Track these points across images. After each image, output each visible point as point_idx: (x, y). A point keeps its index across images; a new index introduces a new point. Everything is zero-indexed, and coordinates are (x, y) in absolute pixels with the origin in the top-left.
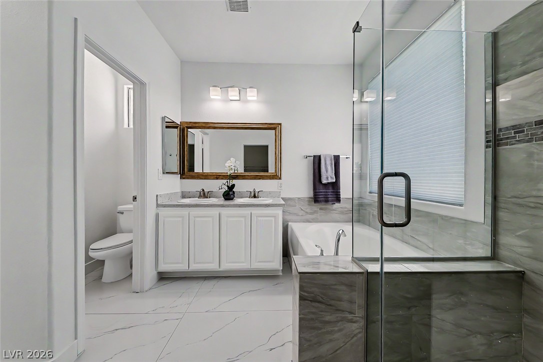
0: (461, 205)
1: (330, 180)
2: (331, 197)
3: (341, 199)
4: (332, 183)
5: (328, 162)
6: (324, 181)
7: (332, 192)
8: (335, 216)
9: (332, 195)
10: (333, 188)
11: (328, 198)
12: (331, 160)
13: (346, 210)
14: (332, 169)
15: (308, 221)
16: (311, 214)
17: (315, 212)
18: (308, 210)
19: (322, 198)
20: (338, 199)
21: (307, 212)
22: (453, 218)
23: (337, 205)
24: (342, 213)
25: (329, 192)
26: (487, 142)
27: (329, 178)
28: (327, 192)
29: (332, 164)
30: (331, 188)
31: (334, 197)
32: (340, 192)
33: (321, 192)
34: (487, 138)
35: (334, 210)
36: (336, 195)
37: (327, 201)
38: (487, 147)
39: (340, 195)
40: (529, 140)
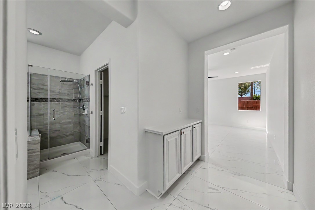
40: (39, 102)
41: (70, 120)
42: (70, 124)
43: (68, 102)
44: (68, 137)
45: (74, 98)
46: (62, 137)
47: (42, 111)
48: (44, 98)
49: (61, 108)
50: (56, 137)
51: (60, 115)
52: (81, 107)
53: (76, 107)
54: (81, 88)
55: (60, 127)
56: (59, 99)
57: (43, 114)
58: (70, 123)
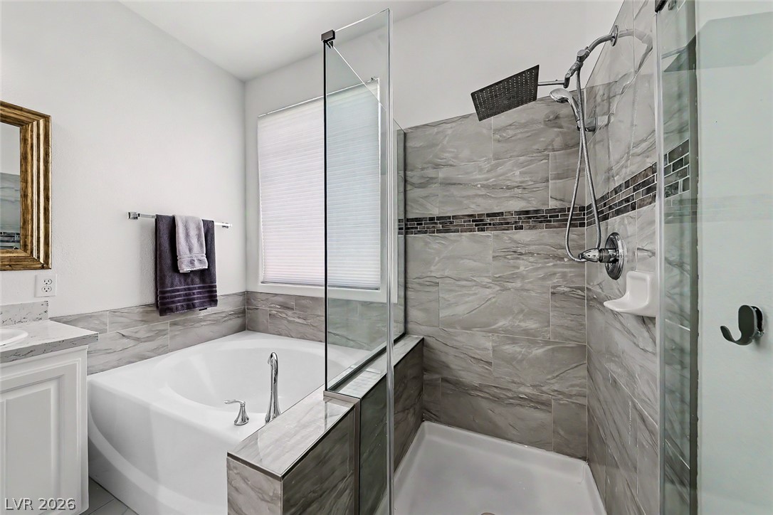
0: (377, 289)
1: (198, 266)
2: (197, 296)
3: (218, 298)
4: (202, 272)
5: (193, 233)
6: (185, 268)
7: (199, 288)
8: (205, 330)
9: (200, 293)
10: (203, 281)
11: (194, 299)
12: (199, 229)
13: (224, 315)
14: (201, 245)
15: (143, 358)
16: (149, 339)
17: (161, 333)
18: (142, 334)
19: (179, 301)
20: (212, 300)
21: (138, 340)
22: (372, 303)
23: (210, 310)
24: (216, 322)
25: (195, 289)
26: (400, 229)
27: (196, 263)
28: (189, 289)
29: (199, 237)
30: (197, 280)
31: (203, 298)
32: (215, 287)
33: (178, 290)
34: (399, 225)
35: (201, 320)
36: (208, 292)
37: (190, 306)
38: (399, 233)
39: (216, 291)
40: (426, 232)
41: (531, 325)
42: (534, 343)
43: (521, 228)
44: (522, 410)
45: (553, 204)
46: (497, 399)
47: (433, 268)
48: (439, 218)
49: (493, 257)
50: (475, 388)
51: (488, 291)
52: (594, 254)
53: (560, 252)
54: (593, 130)
55: (489, 345)
56: (488, 215)
57: (437, 281)
58: (531, 338)
